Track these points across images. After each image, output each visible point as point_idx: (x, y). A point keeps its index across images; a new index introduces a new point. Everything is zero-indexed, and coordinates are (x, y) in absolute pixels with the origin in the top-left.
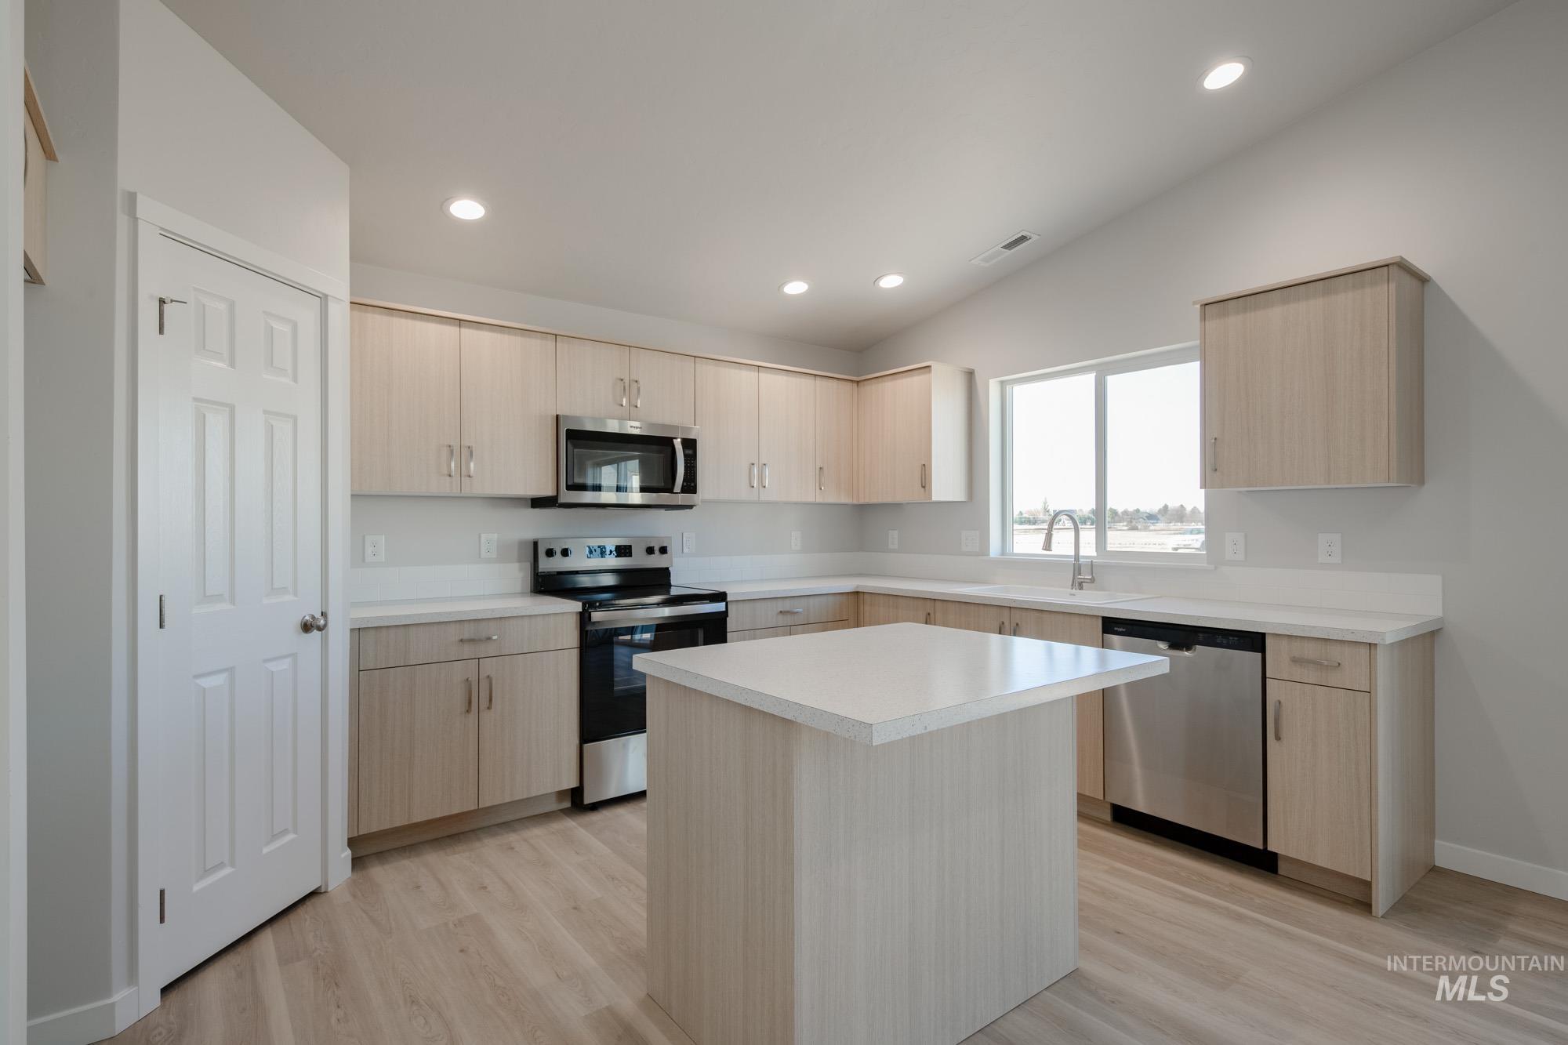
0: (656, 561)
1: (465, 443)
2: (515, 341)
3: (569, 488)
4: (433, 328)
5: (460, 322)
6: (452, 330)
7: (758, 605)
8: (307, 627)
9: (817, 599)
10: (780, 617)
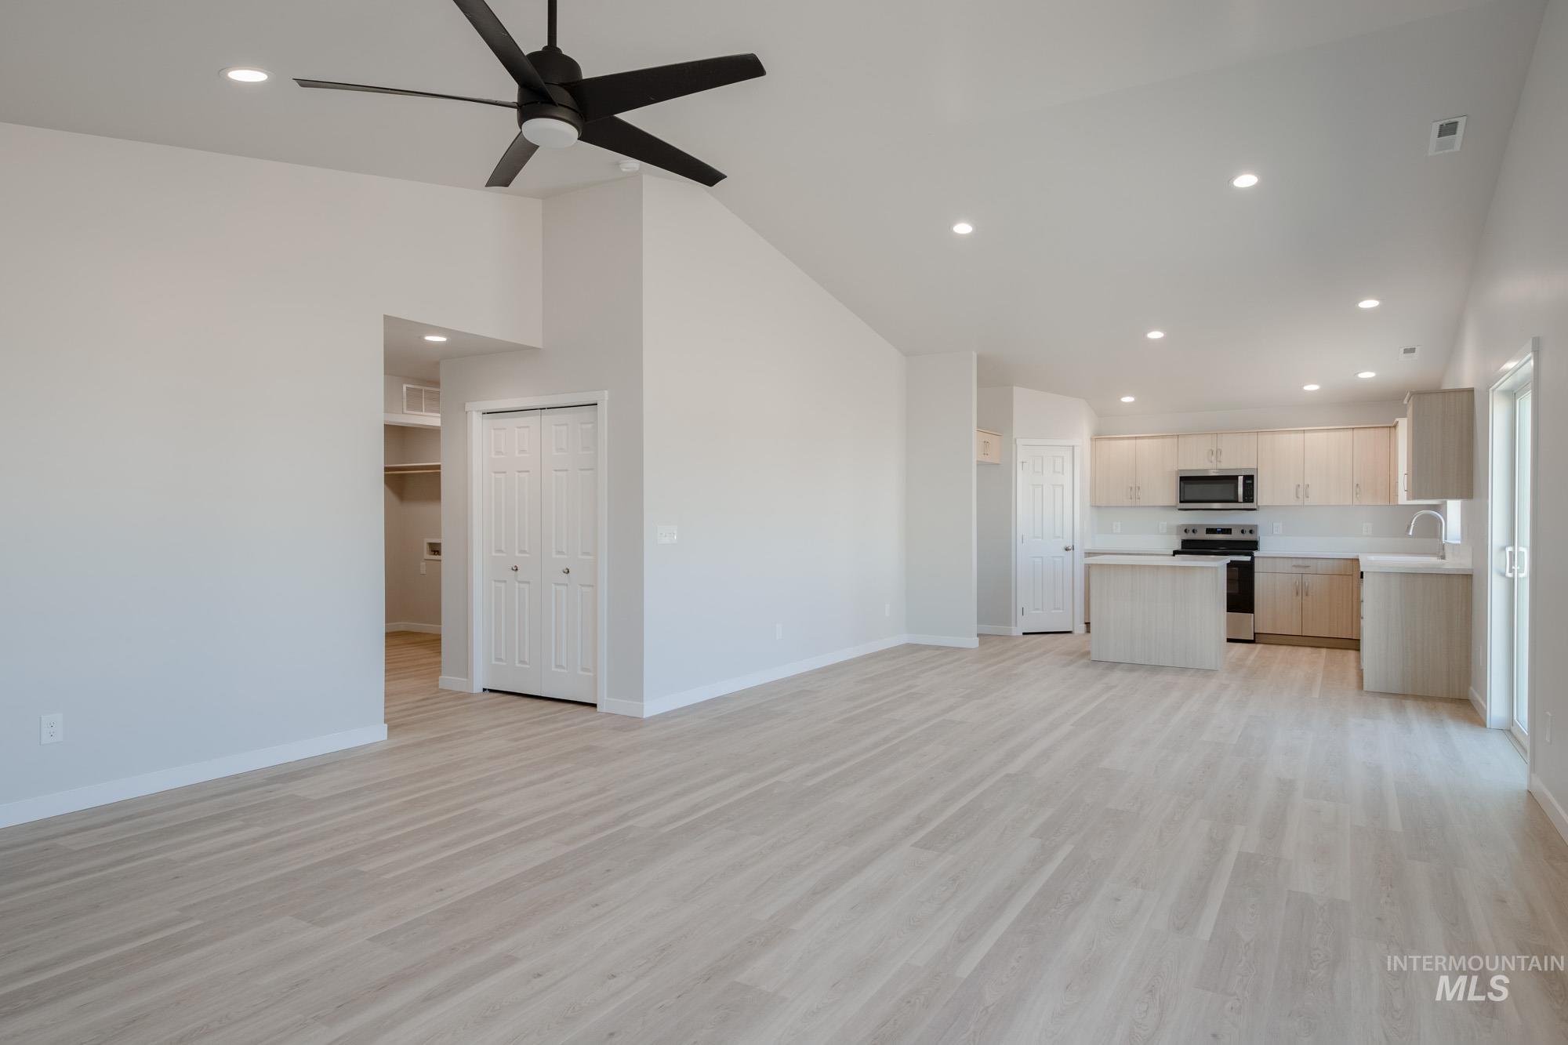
0: (1247, 537)
1: (1137, 485)
2: (1160, 440)
3: (1181, 502)
4: (1126, 442)
5: (1136, 438)
6: (1134, 441)
7: (1278, 560)
8: (1067, 549)
9: (1324, 561)
10: (1294, 568)
